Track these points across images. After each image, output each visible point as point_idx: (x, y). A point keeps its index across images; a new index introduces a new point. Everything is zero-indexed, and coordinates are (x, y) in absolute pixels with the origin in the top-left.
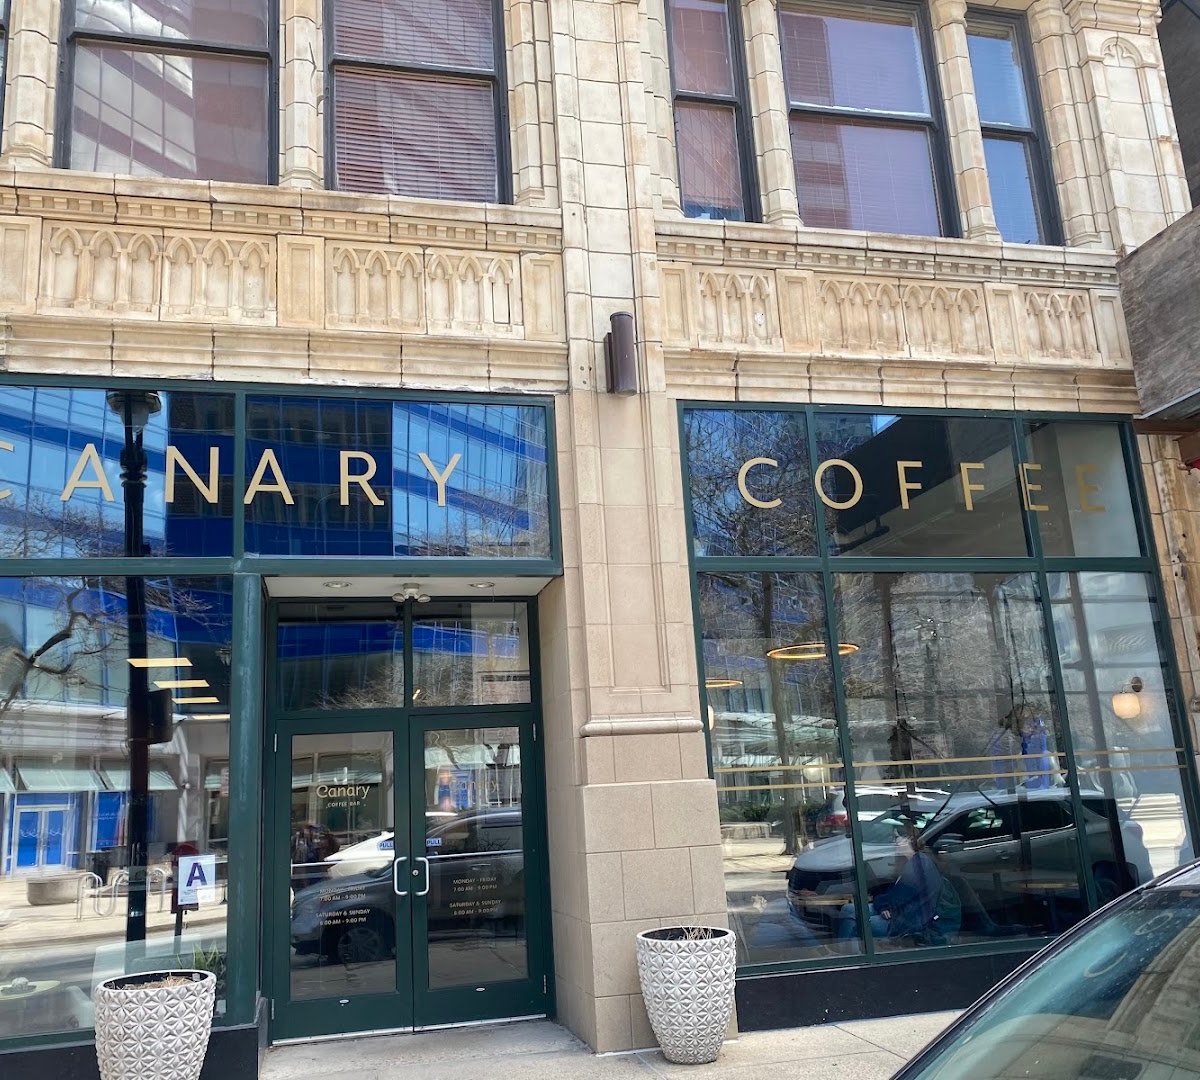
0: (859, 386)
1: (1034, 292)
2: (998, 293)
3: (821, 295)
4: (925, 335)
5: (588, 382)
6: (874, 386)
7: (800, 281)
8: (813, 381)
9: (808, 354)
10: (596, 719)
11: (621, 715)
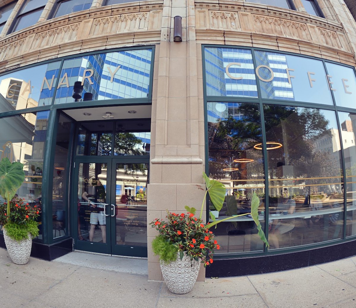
0: (270, 43)
1: (322, 29)
2: (311, 27)
3: (254, 19)
4: (291, 34)
5: (166, 39)
6: (275, 44)
7: (247, 15)
8: (253, 40)
9: (250, 32)
10: (157, 157)
11: (168, 156)
